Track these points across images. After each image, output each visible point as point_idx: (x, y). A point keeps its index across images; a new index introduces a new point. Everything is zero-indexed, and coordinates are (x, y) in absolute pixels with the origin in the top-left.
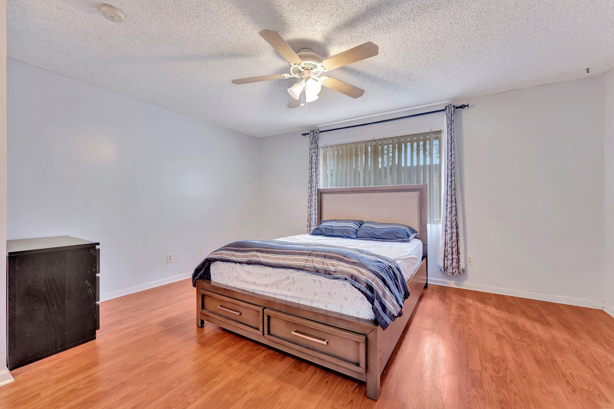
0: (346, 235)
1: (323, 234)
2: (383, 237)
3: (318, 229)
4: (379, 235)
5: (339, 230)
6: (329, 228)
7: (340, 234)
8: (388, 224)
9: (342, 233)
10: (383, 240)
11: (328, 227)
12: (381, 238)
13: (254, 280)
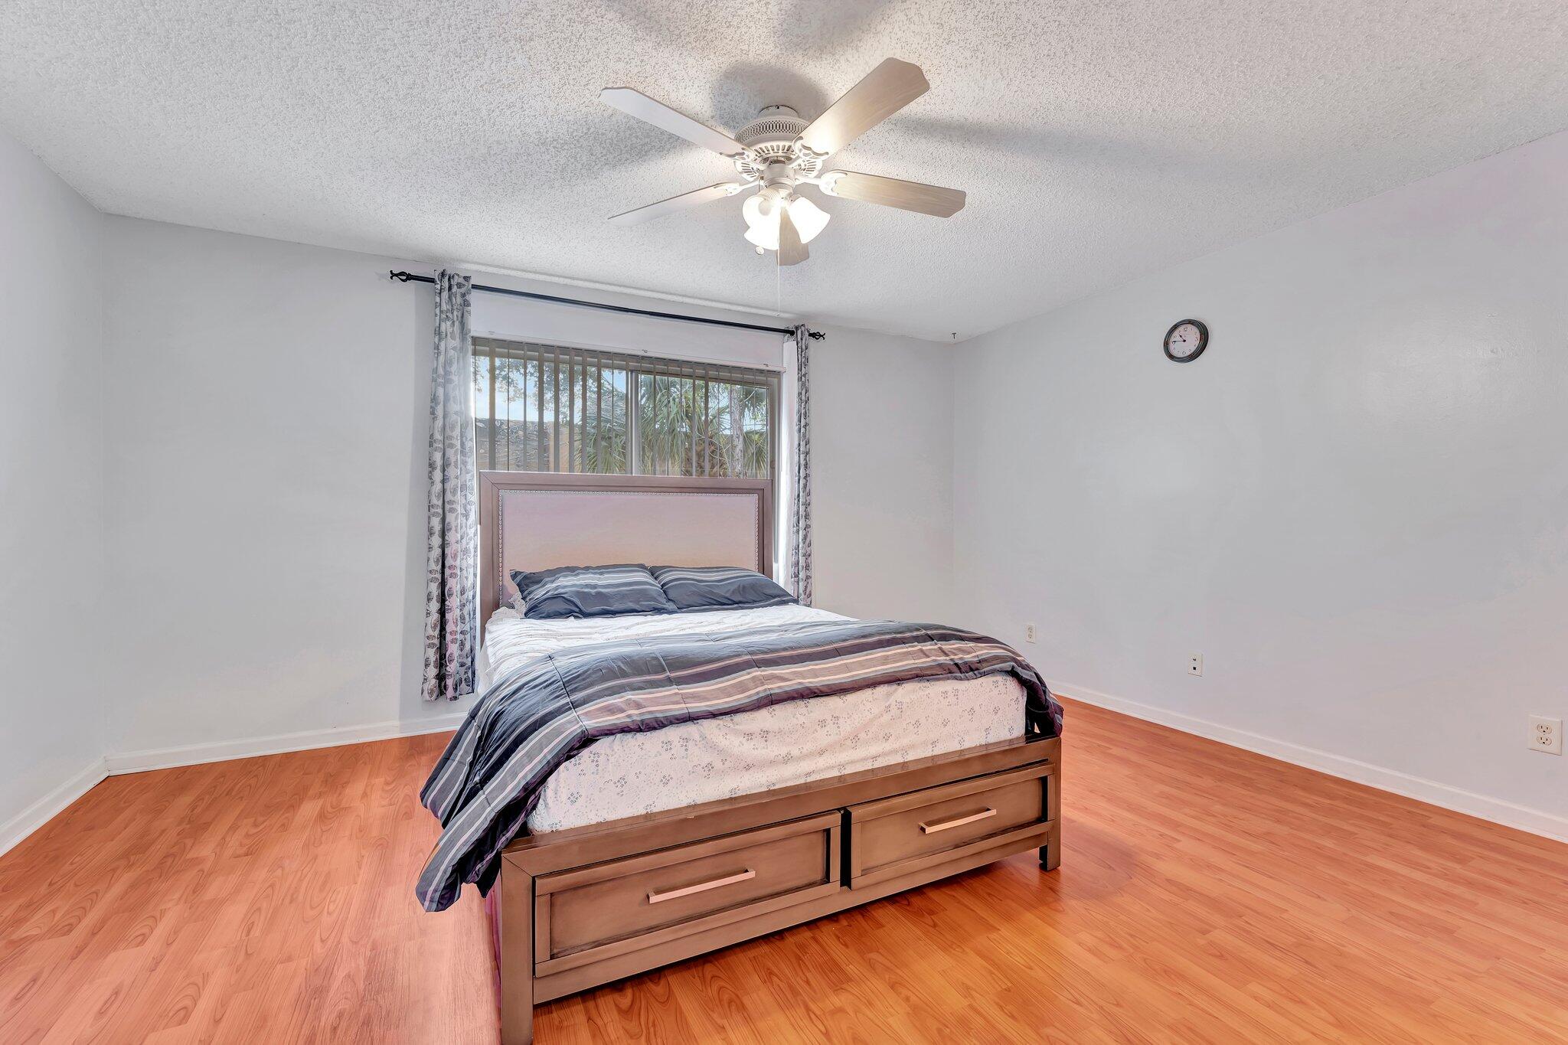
0: (647, 606)
1: (577, 610)
2: (736, 599)
3: (558, 597)
4: (727, 595)
5: (623, 596)
6: (588, 594)
7: (632, 605)
8: (718, 569)
9: (637, 602)
10: (736, 605)
11: (586, 590)
12: (730, 602)
13: (784, 751)
